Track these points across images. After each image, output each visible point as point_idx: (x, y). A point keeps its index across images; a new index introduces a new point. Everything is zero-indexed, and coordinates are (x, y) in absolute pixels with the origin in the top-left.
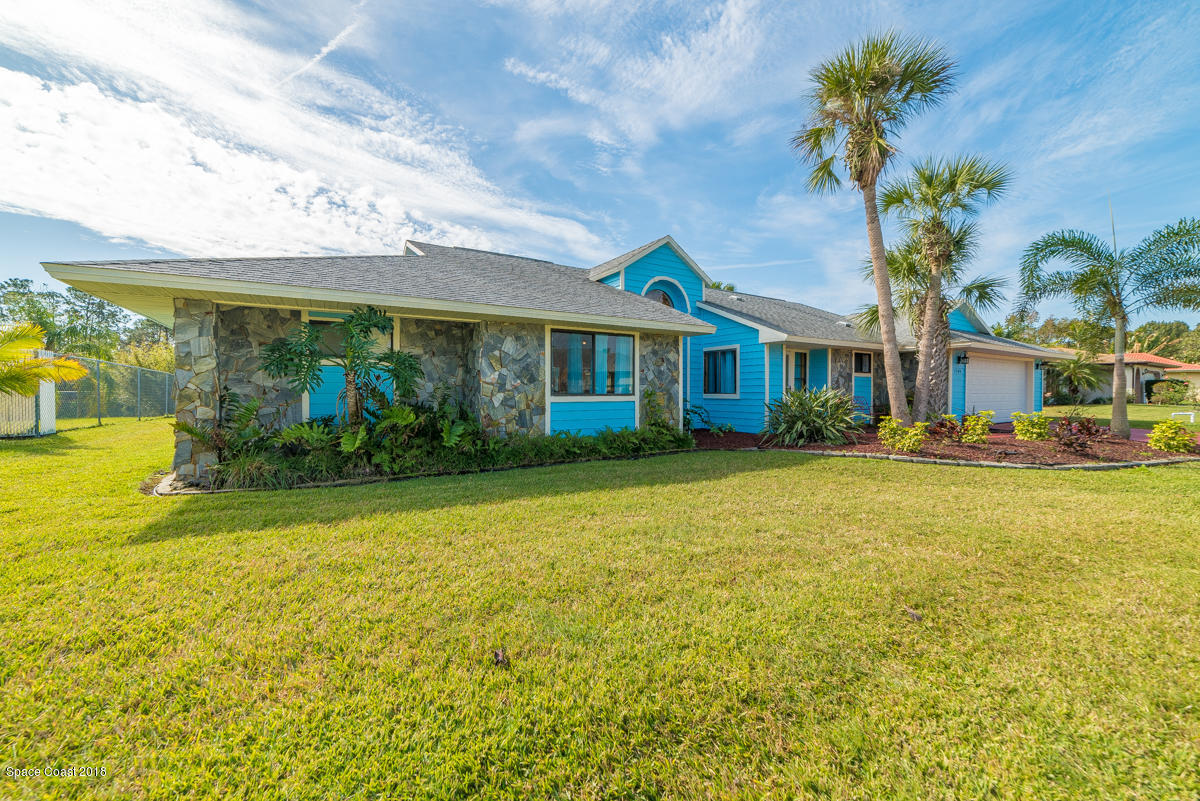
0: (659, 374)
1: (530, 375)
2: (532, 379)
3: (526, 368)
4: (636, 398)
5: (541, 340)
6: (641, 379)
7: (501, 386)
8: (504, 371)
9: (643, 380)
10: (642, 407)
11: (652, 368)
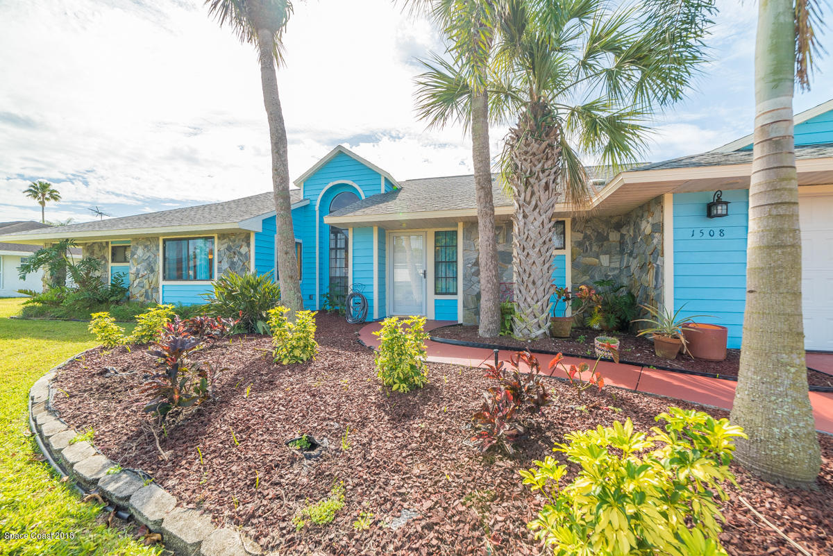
0: (232, 264)
1: (151, 268)
2: (152, 271)
3: (149, 264)
5: (158, 245)
6: (218, 268)
7: (137, 275)
8: (139, 267)
9: (219, 270)
11: (225, 259)
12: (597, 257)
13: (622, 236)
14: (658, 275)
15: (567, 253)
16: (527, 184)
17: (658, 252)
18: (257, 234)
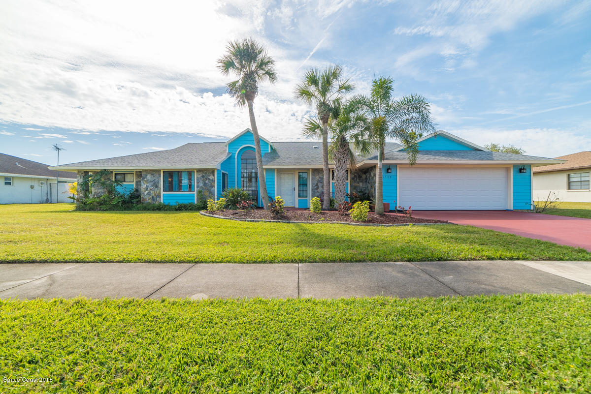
0: (205, 184)
1: (156, 185)
2: (157, 187)
3: (155, 184)
4: (195, 193)
5: (160, 175)
6: (197, 186)
7: (147, 189)
8: (148, 185)
9: (197, 187)
10: (198, 195)
11: (201, 182)
12: (359, 183)
13: (366, 176)
14: (375, 190)
15: (349, 181)
16: (339, 161)
17: (375, 182)
18: (217, 170)
